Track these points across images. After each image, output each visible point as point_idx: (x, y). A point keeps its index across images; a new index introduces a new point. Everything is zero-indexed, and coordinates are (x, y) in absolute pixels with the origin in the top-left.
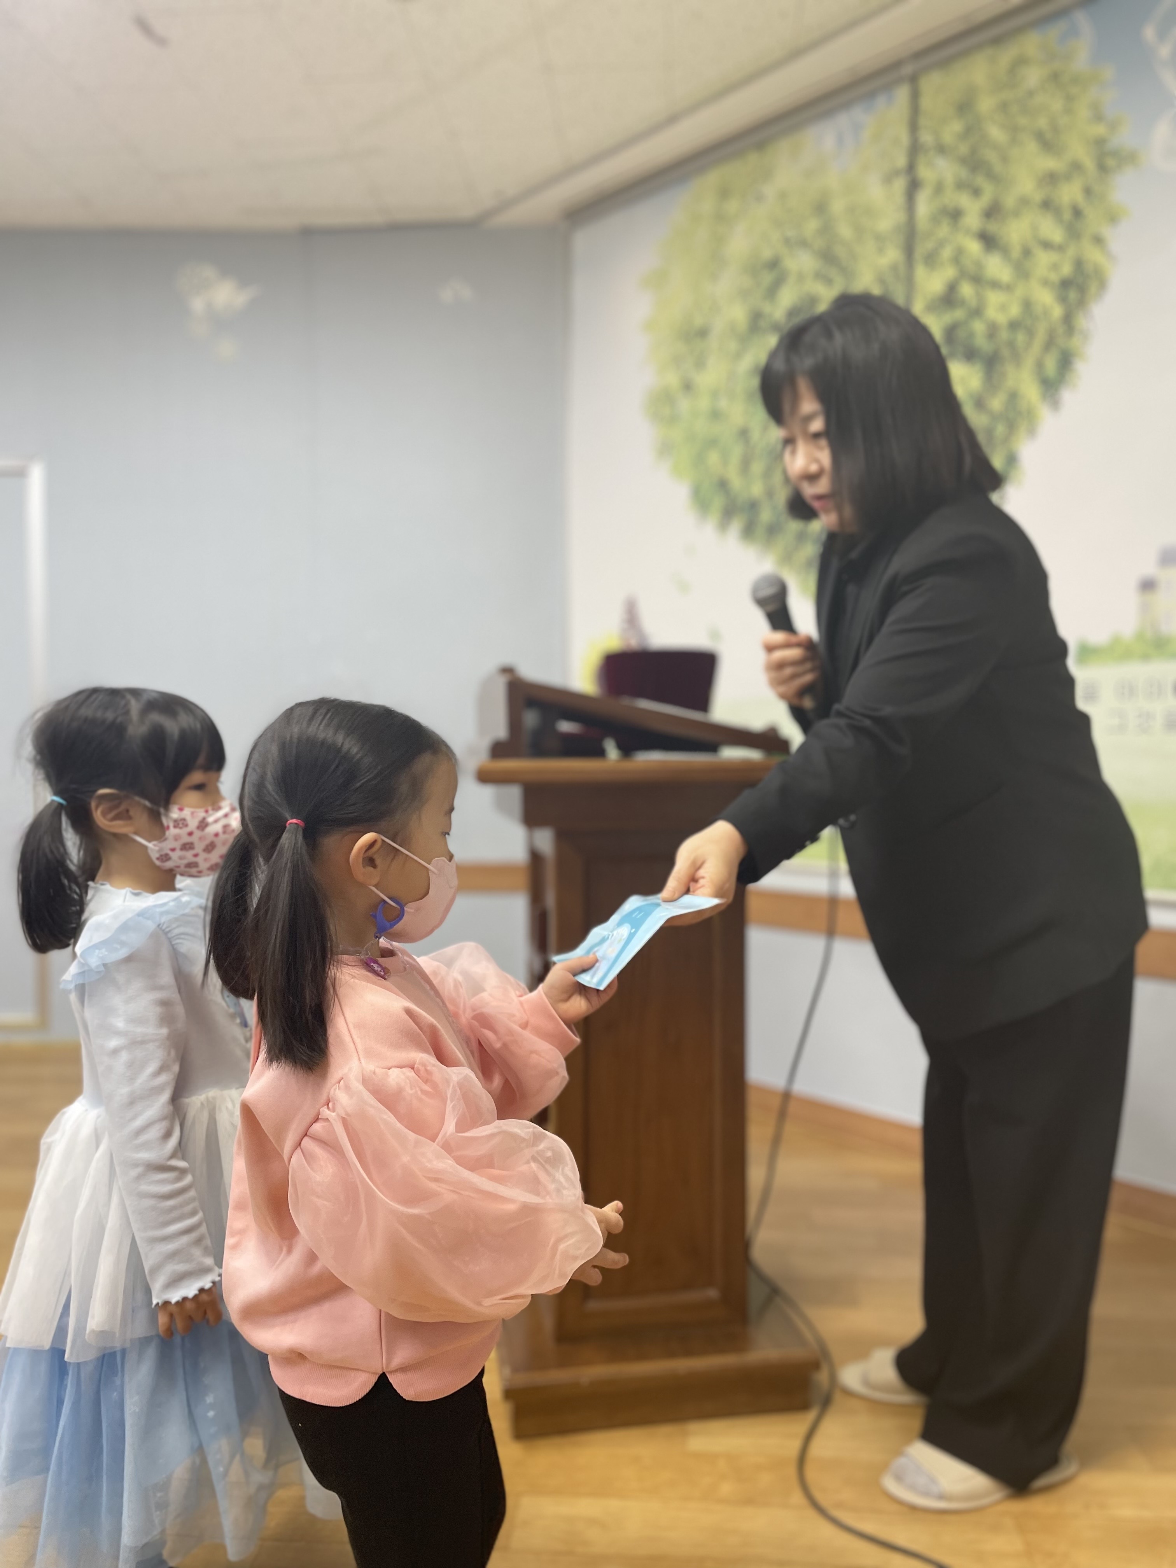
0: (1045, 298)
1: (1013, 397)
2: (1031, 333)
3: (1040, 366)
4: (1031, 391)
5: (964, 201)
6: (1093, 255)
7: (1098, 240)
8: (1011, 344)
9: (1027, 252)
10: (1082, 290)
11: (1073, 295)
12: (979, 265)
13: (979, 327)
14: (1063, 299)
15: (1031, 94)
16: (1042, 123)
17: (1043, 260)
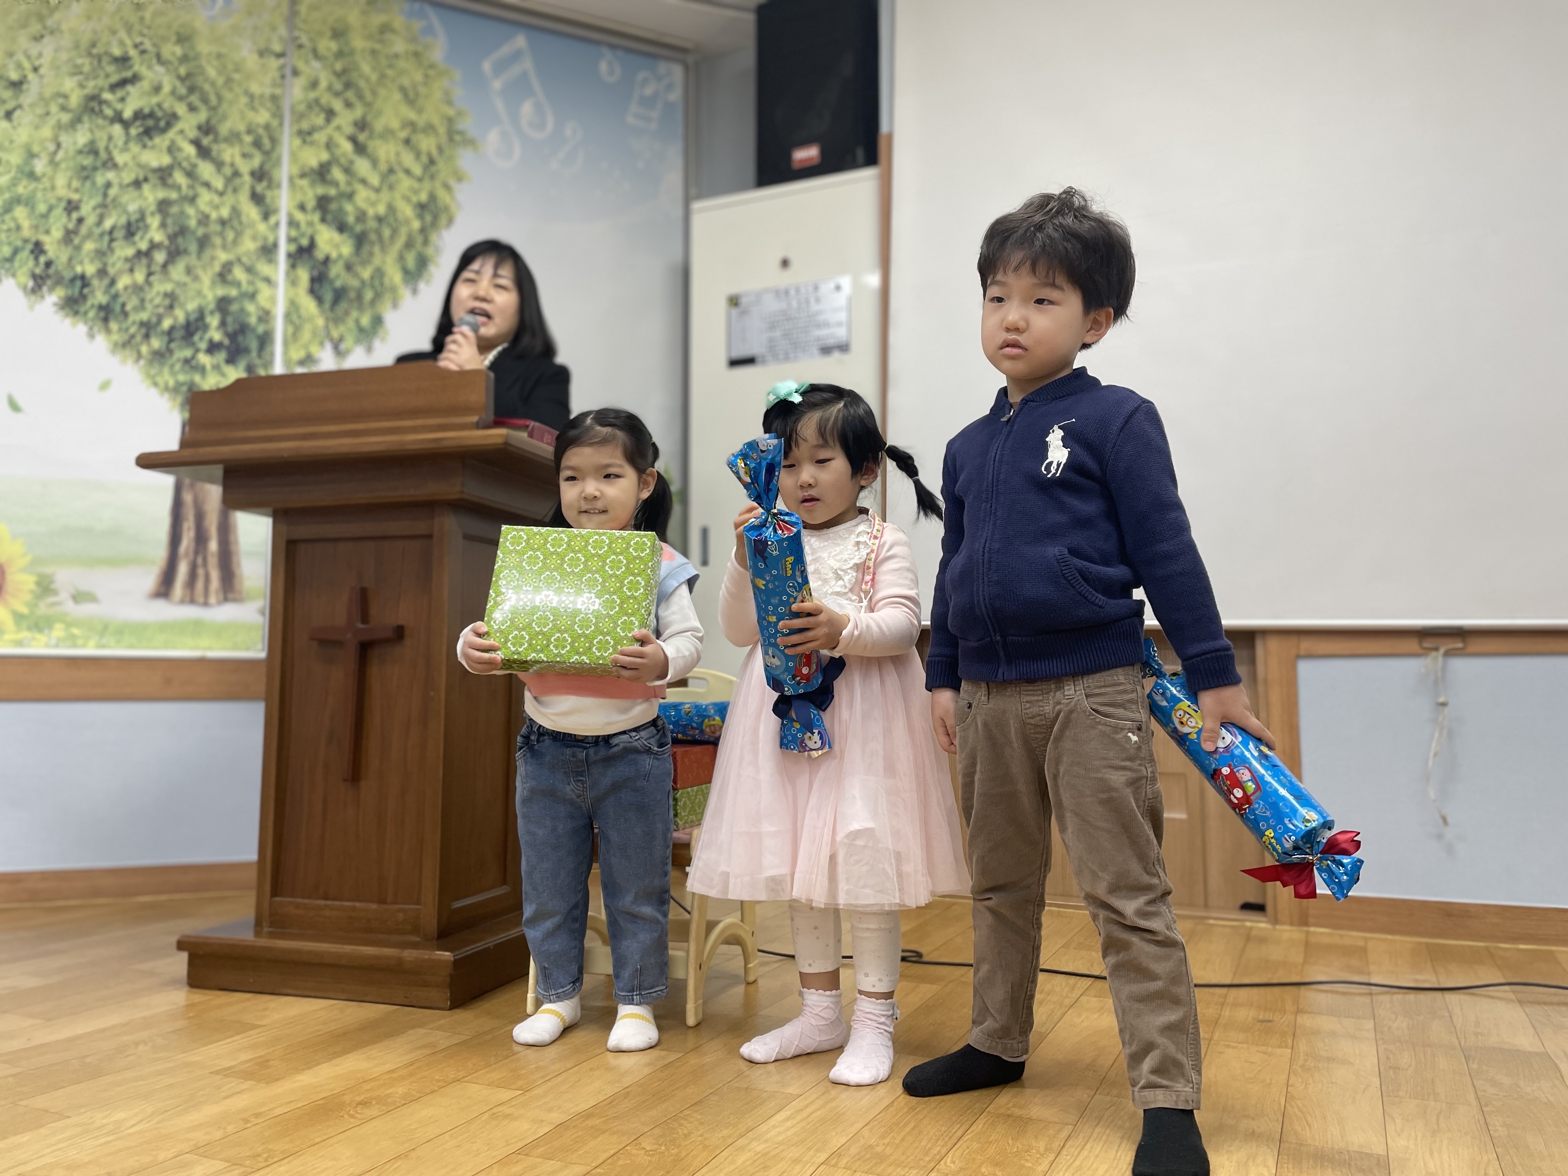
0: (407, 211)
1: (379, 273)
2: (395, 232)
3: (401, 258)
4: (394, 275)
5: (337, 105)
6: (443, 196)
7: (447, 187)
8: (379, 233)
9: (391, 171)
10: (436, 218)
11: (428, 218)
12: (351, 162)
13: (349, 208)
14: (421, 217)
15: (397, 56)
16: (406, 82)
17: (406, 183)
